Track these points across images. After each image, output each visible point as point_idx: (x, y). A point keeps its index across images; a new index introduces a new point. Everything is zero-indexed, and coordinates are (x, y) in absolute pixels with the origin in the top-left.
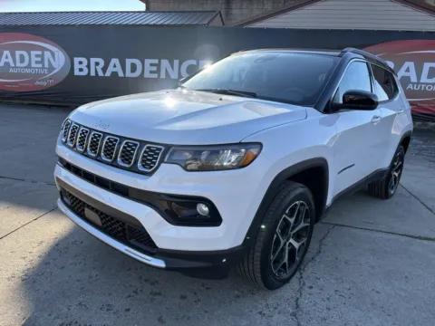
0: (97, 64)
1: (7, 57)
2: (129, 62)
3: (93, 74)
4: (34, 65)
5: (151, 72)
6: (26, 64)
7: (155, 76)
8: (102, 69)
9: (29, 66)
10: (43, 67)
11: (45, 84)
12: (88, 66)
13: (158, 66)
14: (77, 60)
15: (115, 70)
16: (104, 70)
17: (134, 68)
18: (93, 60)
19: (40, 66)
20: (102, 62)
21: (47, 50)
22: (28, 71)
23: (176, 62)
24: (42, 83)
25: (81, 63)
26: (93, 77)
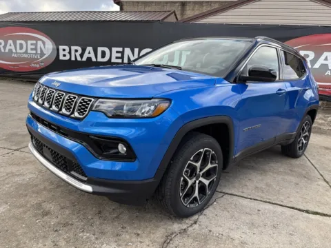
0: (76, 51)
1: (10, 45)
2: (100, 49)
3: (73, 59)
4: (29, 51)
5: (117, 58)
6: (24, 50)
7: (120, 61)
8: (80, 55)
9: (26, 52)
10: (36, 53)
11: (38, 66)
12: (70, 53)
13: (123, 53)
14: (61, 48)
16: (82, 56)
17: (103, 54)
18: (73, 48)
19: (34, 52)
20: (80, 50)
21: (40, 40)
22: (25, 56)
23: (136, 50)
24: (35, 65)
25: (64, 50)
26: (73, 61)
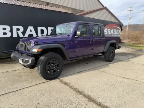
0: (18, 30)
2: (39, 29)
8: (22, 33)
12: (11, 31)
15: (31, 33)
16: (24, 33)
17: (42, 32)
20: (22, 29)
26: (15, 38)
